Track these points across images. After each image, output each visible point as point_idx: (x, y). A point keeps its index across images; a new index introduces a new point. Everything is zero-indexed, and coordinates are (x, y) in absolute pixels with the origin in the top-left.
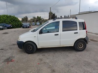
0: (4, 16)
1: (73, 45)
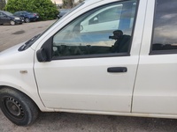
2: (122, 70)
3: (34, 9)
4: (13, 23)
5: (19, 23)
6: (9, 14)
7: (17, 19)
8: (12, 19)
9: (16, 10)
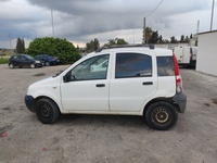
0: (46, 39)
1: (141, 113)
2: (103, 85)
3: (56, 53)
4: (33, 66)
5: (39, 66)
6: (29, 57)
7: (38, 62)
8: (32, 62)
9: (36, 53)
